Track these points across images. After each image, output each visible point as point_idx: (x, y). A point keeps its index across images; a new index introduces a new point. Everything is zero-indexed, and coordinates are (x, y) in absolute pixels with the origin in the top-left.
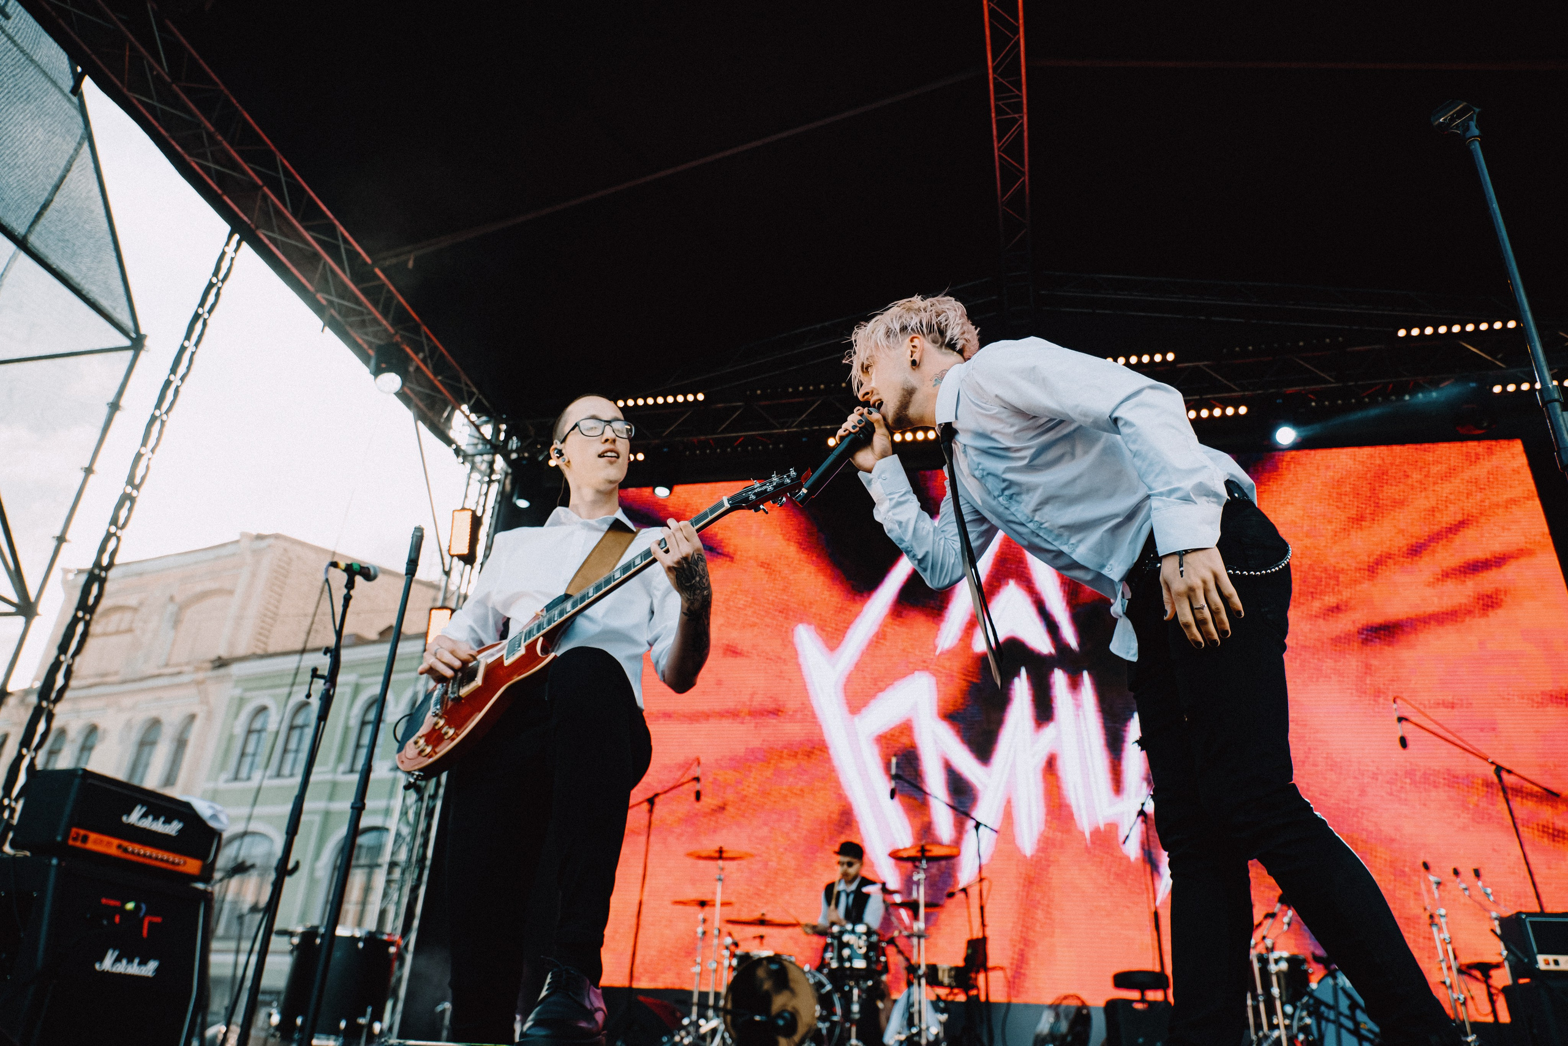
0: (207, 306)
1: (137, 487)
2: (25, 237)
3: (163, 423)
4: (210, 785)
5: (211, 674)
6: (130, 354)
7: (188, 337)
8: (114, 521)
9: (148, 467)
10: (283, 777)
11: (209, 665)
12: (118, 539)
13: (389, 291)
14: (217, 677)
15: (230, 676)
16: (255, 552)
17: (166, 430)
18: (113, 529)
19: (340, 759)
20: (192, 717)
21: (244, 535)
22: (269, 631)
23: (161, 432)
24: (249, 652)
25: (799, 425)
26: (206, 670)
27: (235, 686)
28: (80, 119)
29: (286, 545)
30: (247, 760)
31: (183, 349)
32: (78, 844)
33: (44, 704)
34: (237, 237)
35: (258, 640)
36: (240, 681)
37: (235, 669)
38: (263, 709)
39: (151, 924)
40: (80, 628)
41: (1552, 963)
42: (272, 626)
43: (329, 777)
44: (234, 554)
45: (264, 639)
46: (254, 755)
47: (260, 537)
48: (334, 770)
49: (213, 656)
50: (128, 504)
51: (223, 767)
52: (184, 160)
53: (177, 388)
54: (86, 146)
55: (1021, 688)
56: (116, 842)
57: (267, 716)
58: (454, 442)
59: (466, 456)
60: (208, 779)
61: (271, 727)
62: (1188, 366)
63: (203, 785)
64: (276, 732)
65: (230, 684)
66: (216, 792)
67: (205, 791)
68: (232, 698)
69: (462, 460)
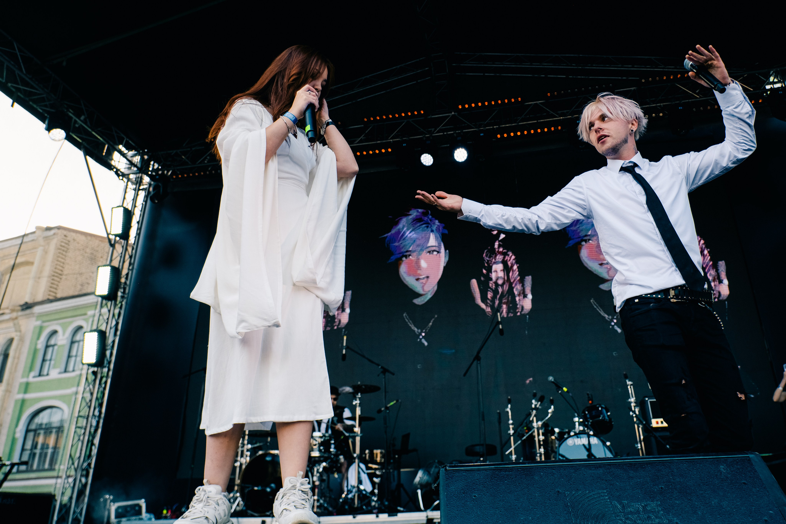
4: (25, 380)
5: (20, 313)
10: (69, 372)
11: (20, 308)
14: (26, 315)
15: (33, 314)
16: (46, 238)
20: (11, 341)
21: (38, 228)
22: (57, 285)
24: (45, 298)
26: (17, 311)
27: (37, 320)
29: (65, 232)
30: (47, 364)
35: (50, 291)
36: (40, 316)
37: (37, 309)
38: (55, 332)
41: (660, 423)
42: (59, 282)
44: (33, 240)
45: (54, 290)
46: (50, 360)
47: (48, 229)
49: (22, 303)
51: (31, 369)
57: (57, 337)
58: (115, 167)
59: (123, 175)
60: (23, 377)
61: (60, 343)
62: (531, 104)
63: (20, 380)
64: (63, 346)
65: (34, 319)
66: (27, 384)
67: (21, 384)
68: (35, 327)
69: (121, 178)
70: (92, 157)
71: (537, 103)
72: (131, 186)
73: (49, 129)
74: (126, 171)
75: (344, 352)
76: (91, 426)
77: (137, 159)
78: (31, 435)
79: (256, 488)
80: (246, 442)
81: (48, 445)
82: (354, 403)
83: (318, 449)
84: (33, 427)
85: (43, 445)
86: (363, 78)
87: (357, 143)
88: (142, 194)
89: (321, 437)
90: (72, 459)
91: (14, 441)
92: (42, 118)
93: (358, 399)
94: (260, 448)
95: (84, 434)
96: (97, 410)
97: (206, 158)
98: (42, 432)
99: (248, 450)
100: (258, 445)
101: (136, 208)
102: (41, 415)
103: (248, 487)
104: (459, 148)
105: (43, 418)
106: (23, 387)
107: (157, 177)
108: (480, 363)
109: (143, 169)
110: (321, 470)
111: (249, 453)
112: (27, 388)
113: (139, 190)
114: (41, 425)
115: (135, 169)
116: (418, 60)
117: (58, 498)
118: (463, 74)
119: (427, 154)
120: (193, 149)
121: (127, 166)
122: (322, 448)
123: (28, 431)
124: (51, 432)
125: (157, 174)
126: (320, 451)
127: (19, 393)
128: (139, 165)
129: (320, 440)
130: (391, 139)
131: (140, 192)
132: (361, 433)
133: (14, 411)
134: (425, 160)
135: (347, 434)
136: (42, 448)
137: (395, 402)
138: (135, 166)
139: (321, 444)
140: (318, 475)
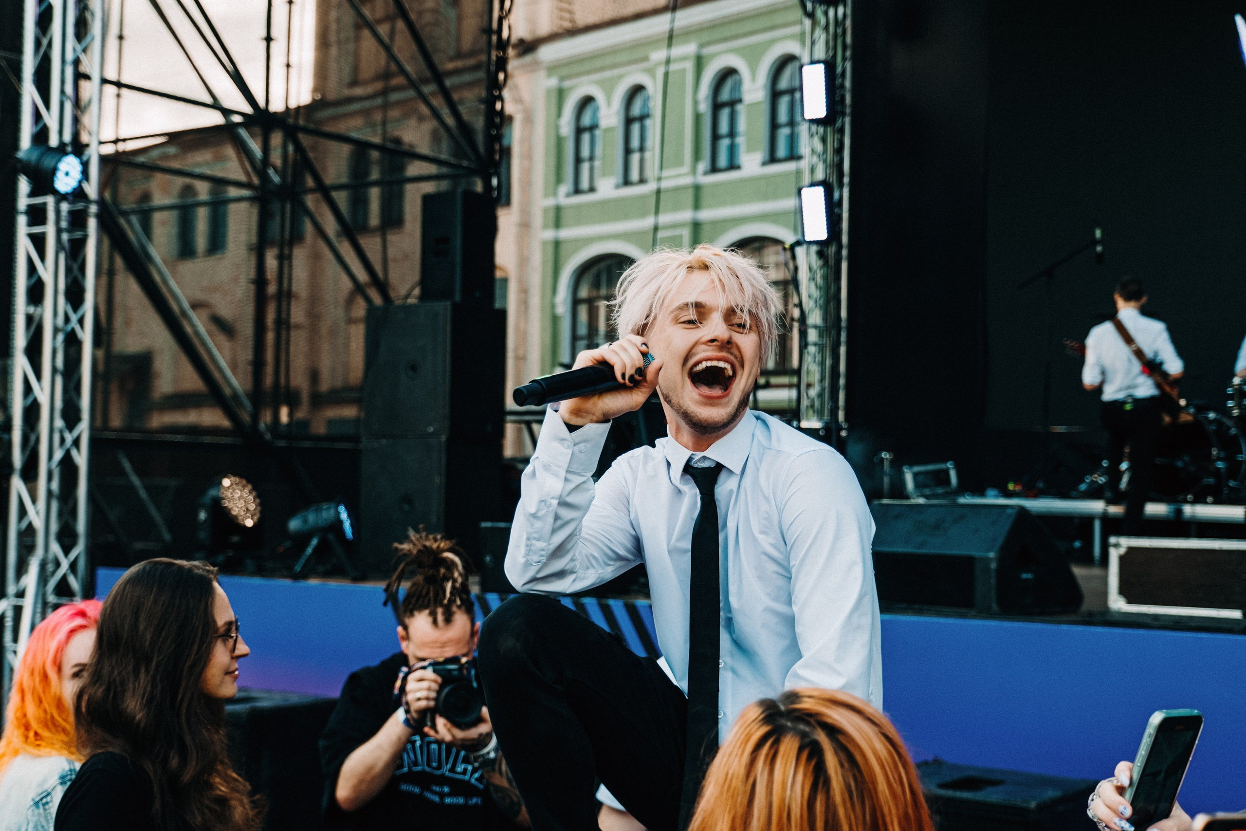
4: (551, 202)
5: (517, 63)
10: (633, 183)
15: (539, 63)
19: (697, 156)
27: (549, 75)
30: (585, 167)
36: (553, 68)
37: (547, 53)
38: (587, 101)
43: (688, 180)
45: (568, 8)
46: (591, 158)
48: (694, 171)
51: (559, 180)
57: (596, 110)
60: (546, 196)
61: (604, 121)
63: (542, 203)
64: (611, 127)
65: (542, 73)
66: (558, 210)
67: (546, 210)
68: (548, 91)
78: (583, 308)
84: (583, 294)
91: (554, 320)
106: (551, 215)
112: (557, 217)
123: (576, 302)
127: (545, 227)
133: (544, 263)
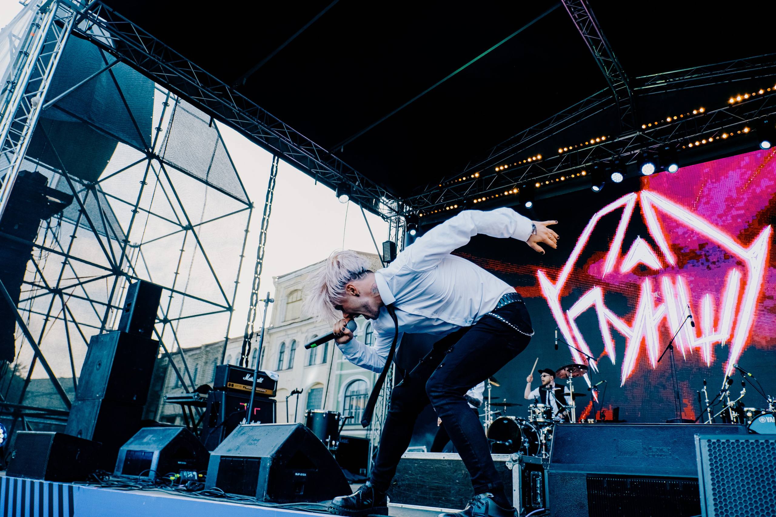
0: (271, 187)
1: (262, 259)
2: (207, 180)
3: (265, 234)
6: (249, 210)
7: (267, 201)
8: (256, 273)
9: (263, 251)
12: (259, 279)
13: (338, 161)
17: (267, 236)
18: (256, 276)
23: (265, 238)
25: (521, 180)
28: (216, 131)
31: (266, 205)
32: (231, 387)
33: (247, 340)
34: (276, 158)
39: (257, 410)
40: (253, 312)
50: (259, 265)
52: (251, 136)
53: (268, 220)
54: (220, 140)
55: (647, 285)
56: (243, 386)
58: (381, 214)
59: (387, 218)
60: (338, 359)
61: (359, 335)
62: (715, 113)
64: (361, 336)
67: (338, 364)
69: (386, 220)
70: (366, 208)
71: (720, 111)
72: (393, 225)
73: (338, 196)
74: (389, 215)
75: (556, 343)
76: (387, 395)
77: (395, 205)
78: (348, 399)
79: (498, 442)
80: (489, 409)
81: (359, 407)
82: (568, 383)
83: (541, 416)
84: (348, 394)
85: (356, 407)
86: (556, 115)
87: (556, 171)
88: (401, 230)
89: (544, 408)
90: (378, 417)
91: (338, 402)
92: (333, 187)
93: (570, 379)
94: (500, 414)
95: (383, 399)
96: (389, 384)
97: (441, 198)
98: (355, 397)
99: (491, 415)
100: (498, 411)
101: (398, 241)
102: (353, 385)
103: (493, 441)
104: (646, 164)
105: (355, 387)
106: (340, 366)
107: (410, 217)
108: (672, 351)
109: (399, 212)
110: (545, 432)
111: (492, 417)
113: (399, 227)
114: (353, 392)
115: (394, 213)
116: (602, 91)
117: (372, 442)
118: (646, 94)
119: (617, 173)
120: (432, 193)
121: (389, 211)
122: (544, 415)
123: (346, 397)
124: (360, 398)
125: (409, 215)
126: (543, 417)
127: (337, 370)
128: (396, 210)
129: (543, 410)
130: (583, 164)
131: (399, 228)
132: (576, 405)
133: (336, 383)
134: (615, 178)
135: (564, 406)
136: (356, 409)
137: (602, 382)
138: (394, 211)
139: (545, 413)
140: (544, 435)
